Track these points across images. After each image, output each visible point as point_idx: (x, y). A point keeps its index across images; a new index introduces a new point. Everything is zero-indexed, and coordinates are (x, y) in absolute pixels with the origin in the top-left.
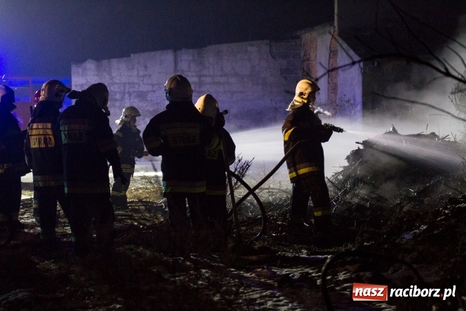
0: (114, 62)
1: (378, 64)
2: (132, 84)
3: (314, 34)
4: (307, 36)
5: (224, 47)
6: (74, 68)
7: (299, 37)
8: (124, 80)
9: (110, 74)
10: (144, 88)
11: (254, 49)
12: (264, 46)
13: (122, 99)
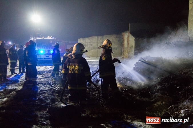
0: (86, 38)
1: (138, 39)
2: (89, 43)
3: (125, 33)
4: (123, 34)
5: (107, 36)
6: (78, 39)
7: (122, 34)
8: (88, 42)
9: (85, 40)
10: (92, 43)
11: (113, 36)
12: (115, 35)
13: (88, 45)
